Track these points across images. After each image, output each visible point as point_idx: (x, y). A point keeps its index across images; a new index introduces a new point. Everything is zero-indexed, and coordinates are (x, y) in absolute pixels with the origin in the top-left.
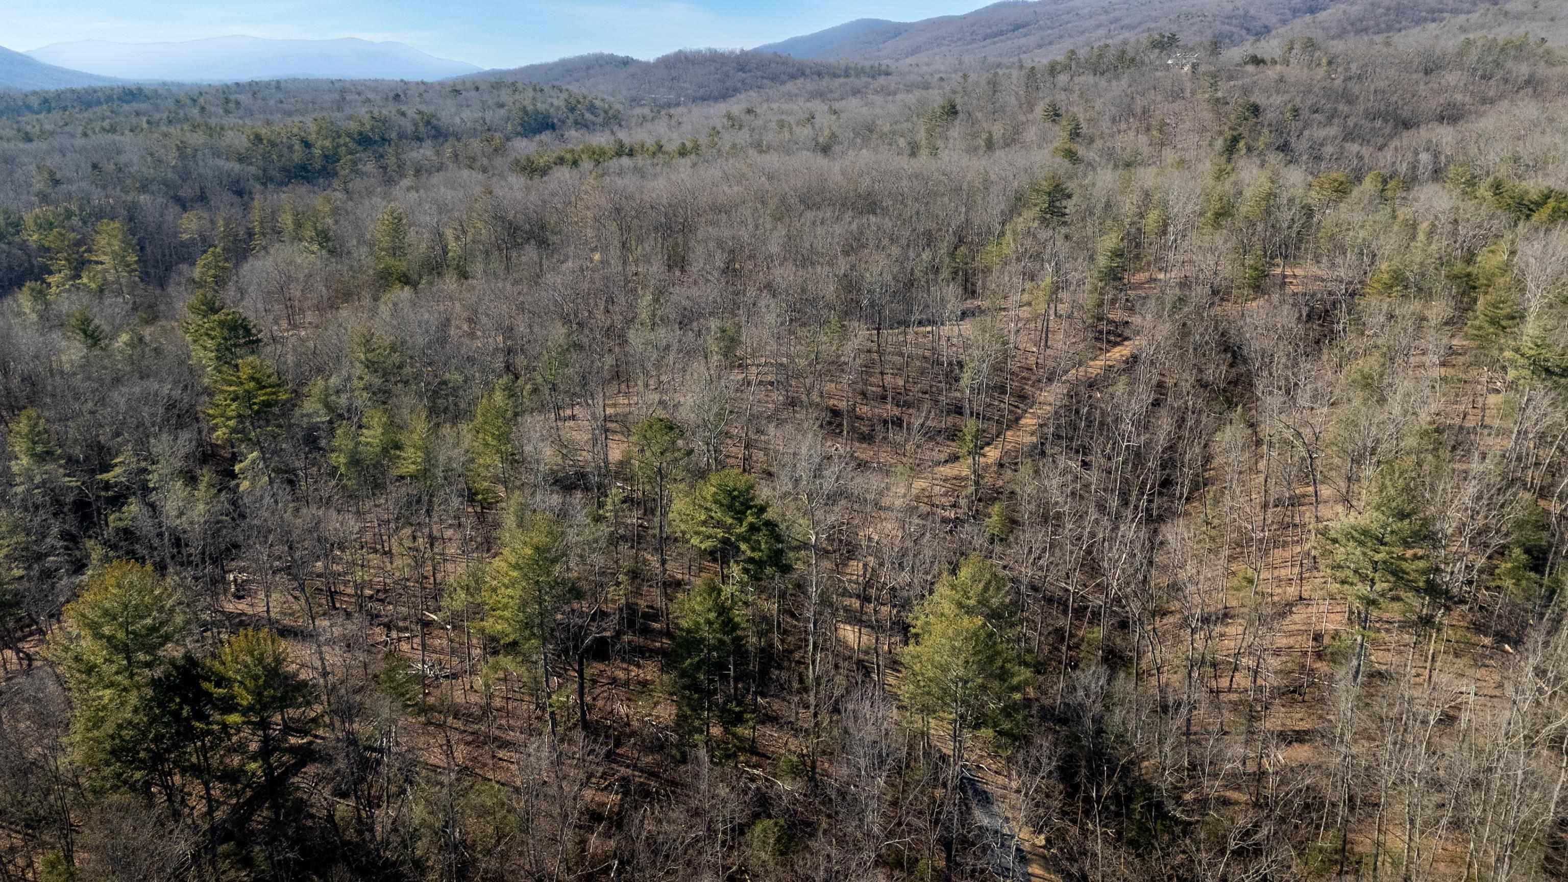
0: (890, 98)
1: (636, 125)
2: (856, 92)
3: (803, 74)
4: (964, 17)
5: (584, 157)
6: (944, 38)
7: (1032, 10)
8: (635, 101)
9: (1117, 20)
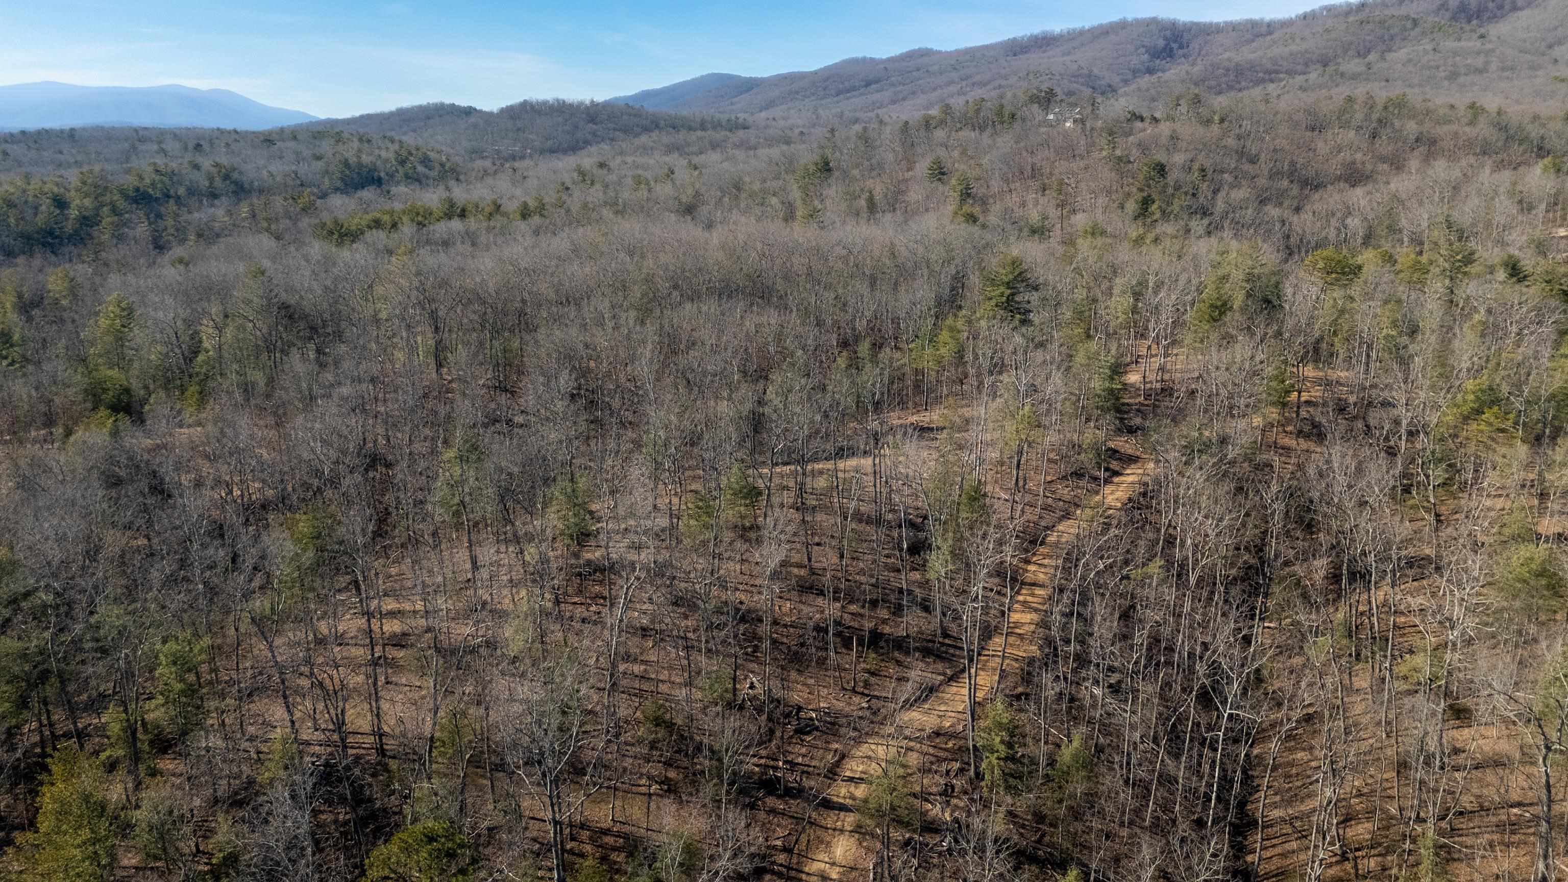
0: (752, 153)
1: (476, 178)
2: (714, 146)
3: (657, 126)
4: (815, 73)
5: (405, 219)
6: (797, 93)
7: (883, 66)
8: (477, 153)
9: (967, 78)
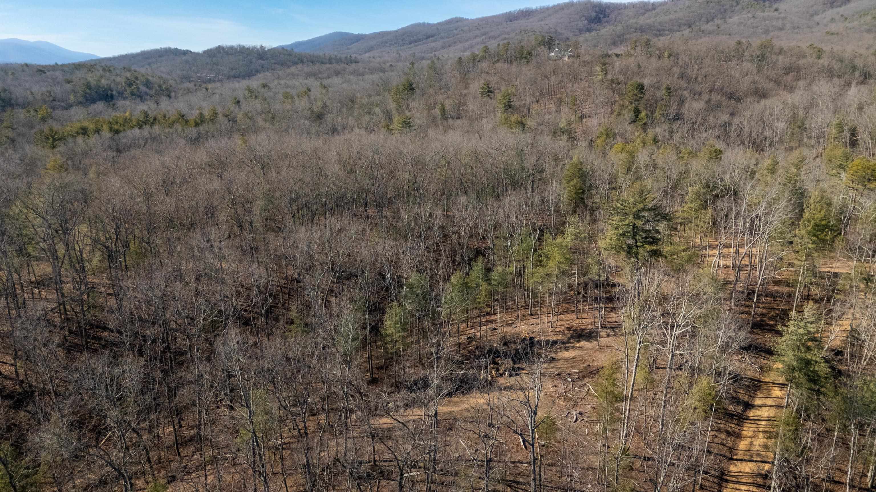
0: (361, 77)
1: (180, 95)
2: (337, 73)
3: (302, 61)
4: (397, 31)
6: (387, 43)
7: (435, 27)
